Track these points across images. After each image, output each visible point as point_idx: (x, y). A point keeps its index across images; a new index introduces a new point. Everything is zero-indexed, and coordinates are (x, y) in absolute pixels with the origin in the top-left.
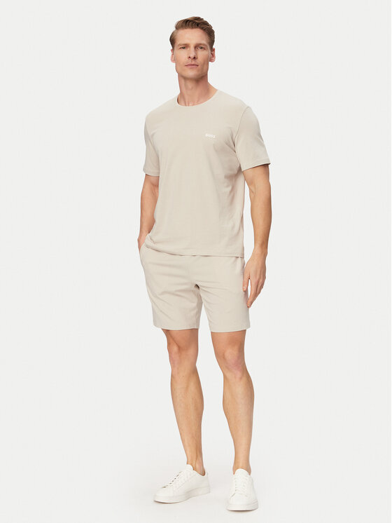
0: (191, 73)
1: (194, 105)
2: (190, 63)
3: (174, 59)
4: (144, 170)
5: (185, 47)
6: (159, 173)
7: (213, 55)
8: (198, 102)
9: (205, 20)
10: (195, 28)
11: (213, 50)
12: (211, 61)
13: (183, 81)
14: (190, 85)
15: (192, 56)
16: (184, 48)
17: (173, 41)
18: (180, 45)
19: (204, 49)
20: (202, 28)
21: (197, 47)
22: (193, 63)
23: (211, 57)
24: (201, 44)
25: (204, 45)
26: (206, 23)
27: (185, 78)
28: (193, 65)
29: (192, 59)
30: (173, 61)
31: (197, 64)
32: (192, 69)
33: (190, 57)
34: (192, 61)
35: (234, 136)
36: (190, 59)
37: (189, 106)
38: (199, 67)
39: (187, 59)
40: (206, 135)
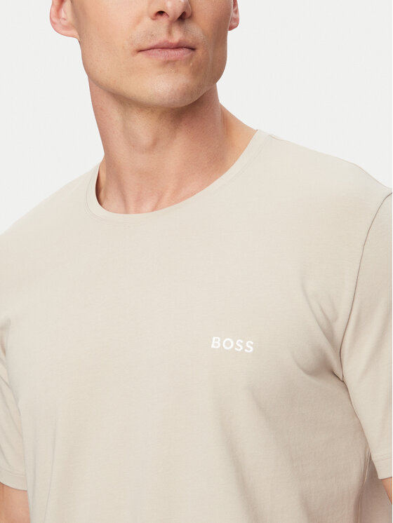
0: (166, 83)
2: (161, 37)
13: (114, 113)
14: (143, 127)
15: (174, 5)
22: (177, 36)
27: (125, 101)
28: (178, 47)
29: (172, 23)
30: (66, 28)
31: (190, 41)
32: (166, 63)
33: (161, 13)
34: (170, 32)
35: (338, 328)
36: (164, 21)
37: (137, 212)
38: (199, 52)
39: (147, 21)
40: (216, 343)
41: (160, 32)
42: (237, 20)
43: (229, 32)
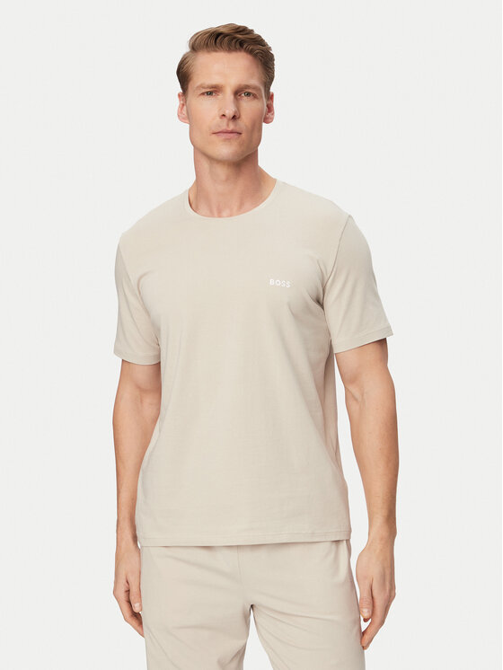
0: (225, 149)
1: (231, 216)
2: (224, 127)
3: (187, 114)
4: (117, 351)
5: (213, 91)
6: (159, 356)
7: (270, 108)
8: (241, 208)
9: (257, 32)
10: (236, 50)
11: (270, 97)
12: (267, 120)
13: (205, 164)
14: (222, 172)
15: (230, 111)
16: (210, 93)
17: (184, 75)
18: (202, 86)
19: (255, 97)
20: (251, 52)
21: (239, 92)
22: (231, 127)
23: (267, 114)
24: (247, 87)
25: (255, 88)
26: (258, 41)
27: (211, 159)
28: (232, 132)
29: (229, 120)
30: (184, 118)
31: (238, 130)
32: (225, 140)
33: (224, 115)
34: (228, 125)
35: (326, 278)
36: (225, 120)
37: (220, 216)
38: (243, 135)
39: (218, 119)
40: (272, 282)
41: (224, 125)
42: (272, 119)
43: (264, 125)
